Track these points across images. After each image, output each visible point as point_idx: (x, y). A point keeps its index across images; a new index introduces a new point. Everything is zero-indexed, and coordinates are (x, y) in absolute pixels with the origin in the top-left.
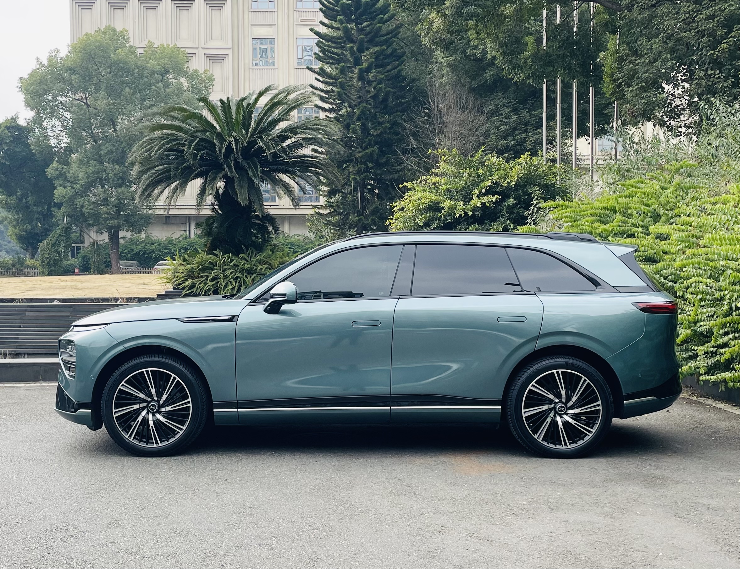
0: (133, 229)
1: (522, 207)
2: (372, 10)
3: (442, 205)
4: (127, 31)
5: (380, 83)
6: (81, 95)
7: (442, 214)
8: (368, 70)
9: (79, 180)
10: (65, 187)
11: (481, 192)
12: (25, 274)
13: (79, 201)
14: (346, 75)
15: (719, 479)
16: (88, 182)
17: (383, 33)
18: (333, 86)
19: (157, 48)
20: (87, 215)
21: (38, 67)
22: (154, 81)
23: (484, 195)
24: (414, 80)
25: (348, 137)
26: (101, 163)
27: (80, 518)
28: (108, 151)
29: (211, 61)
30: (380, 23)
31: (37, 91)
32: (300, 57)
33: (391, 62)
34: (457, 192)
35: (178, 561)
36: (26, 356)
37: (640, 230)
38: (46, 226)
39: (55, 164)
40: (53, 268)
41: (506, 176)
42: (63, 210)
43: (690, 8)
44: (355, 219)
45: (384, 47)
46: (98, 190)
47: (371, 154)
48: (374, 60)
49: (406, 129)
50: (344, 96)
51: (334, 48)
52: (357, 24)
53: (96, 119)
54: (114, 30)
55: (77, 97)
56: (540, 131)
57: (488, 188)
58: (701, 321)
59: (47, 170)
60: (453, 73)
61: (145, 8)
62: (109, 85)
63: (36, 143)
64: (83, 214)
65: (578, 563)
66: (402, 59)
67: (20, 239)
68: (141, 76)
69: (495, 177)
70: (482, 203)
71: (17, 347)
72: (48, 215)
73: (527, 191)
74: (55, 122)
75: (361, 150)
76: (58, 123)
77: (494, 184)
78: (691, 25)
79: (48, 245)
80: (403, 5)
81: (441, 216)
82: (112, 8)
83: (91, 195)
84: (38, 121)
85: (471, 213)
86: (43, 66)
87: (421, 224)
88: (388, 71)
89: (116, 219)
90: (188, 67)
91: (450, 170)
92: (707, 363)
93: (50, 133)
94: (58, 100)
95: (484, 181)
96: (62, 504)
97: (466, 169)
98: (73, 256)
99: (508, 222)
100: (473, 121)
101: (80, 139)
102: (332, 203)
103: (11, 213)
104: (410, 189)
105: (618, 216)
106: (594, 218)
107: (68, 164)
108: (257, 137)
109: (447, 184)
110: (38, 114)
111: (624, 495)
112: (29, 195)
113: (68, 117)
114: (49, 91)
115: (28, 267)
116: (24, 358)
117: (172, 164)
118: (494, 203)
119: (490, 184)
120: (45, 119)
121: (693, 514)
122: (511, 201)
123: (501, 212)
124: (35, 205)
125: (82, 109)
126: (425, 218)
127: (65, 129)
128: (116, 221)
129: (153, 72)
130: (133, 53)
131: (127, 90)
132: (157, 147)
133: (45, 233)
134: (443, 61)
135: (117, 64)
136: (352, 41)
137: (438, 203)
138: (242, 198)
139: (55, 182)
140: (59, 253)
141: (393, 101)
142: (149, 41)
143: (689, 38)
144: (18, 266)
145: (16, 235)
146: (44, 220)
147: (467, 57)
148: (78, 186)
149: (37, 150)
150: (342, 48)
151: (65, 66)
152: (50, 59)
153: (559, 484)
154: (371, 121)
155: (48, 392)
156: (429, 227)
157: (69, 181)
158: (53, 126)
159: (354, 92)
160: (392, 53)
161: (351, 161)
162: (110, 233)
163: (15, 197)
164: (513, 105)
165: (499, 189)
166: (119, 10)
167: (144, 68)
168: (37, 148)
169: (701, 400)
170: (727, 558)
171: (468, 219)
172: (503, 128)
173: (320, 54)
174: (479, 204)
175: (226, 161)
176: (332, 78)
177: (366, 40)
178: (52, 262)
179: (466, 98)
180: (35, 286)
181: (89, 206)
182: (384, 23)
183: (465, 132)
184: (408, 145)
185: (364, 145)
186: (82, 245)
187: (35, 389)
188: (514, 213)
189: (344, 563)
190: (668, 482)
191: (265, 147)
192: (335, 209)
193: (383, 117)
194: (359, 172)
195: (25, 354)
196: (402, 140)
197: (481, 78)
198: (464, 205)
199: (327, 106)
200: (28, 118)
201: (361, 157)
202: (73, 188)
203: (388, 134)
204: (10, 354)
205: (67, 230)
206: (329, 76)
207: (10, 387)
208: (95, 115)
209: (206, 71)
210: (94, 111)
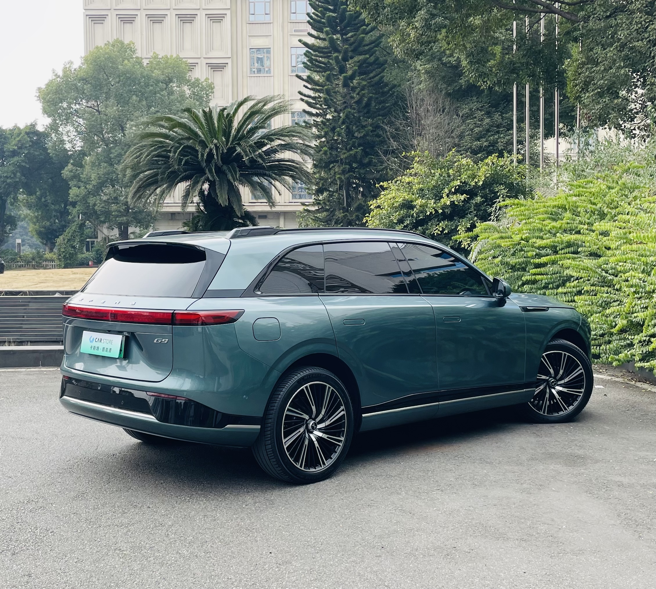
0: (141, 225)
1: (488, 205)
2: (356, 22)
3: (414, 203)
4: (134, 44)
5: (363, 89)
6: (93, 102)
7: (414, 212)
8: (352, 77)
9: (91, 181)
10: (79, 187)
11: (450, 191)
12: (43, 266)
13: (91, 200)
14: (331, 82)
15: (637, 458)
16: (100, 183)
17: (367, 43)
18: (320, 93)
19: (161, 58)
20: (99, 213)
21: (54, 77)
22: (159, 89)
23: (455, 193)
24: (394, 86)
25: (334, 140)
26: (111, 165)
27: (51, 491)
28: (118, 154)
29: (213, 70)
30: (363, 34)
31: (53, 100)
32: (294, 65)
33: (374, 70)
34: (428, 191)
35: (129, 531)
36: (29, 343)
37: (586, 227)
38: (63, 223)
39: (70, 166)
40: (69, 261)
41: (474, 176)
42: (78, 208)
43: (642, 19)
44: (340, 216)
45: (368, 56)
46: (108, 190)
47: (354, 155)
48: (357, 68)
49: (386, 132)
50: (330, 101)
51: (321, 57)
52: (342, 35)
53: (107, 125)
54: (122, 43)
55: (89, 104)
56: (512, 132)
57: (457, 187)
58: (636, 312)
59: (62, 172)
60: (430, 79)
61: (152, 22)
62: (117, 93)
63: (52, 147)
64: (95, 212)
65: (487, 534)
66: (383, 67)
67: (40, 234)
68: (147, 85)
69: (464, 177)
70: (451, 202)
71: (21, 335)
72: (64, 213)
73: (493, 190)
74: (69, 128)
75: (346, 151)
76: (72, 129)
77: (463, 184)
78: (643, 34)
79: (64, 240)
80: (376, 19)
81: (413, 214)
82: (122, 22)
83: (102, 195)
84: (54, 127)
85: (441, 211)
86: (59, 77)
87: (395, 221)
88: (370, 78)
89: (125, 216)
90: (190, 76)
91: (423, 170)
92: (642, 351)
93: (65, 138)
94: (73, 108)
95: (454, 180)
96: (37, 478)
97: (437, 169)
98: (88, 250)
99: (476, 218)
100: (449, 124)
101: (92, 143)
102: (320, 200)
103: (31, 210)
104: (386, 189)
105: (568, 215)
106: (546, 216)
107: (82, 166)
108: (236, 144)
109: (419, 183)
110: (55, 120)
111: (544, 473)
112: (48, 194)
113: (82, 123)
114: (64, 99)
115: (46, 260)
116: (27, 345)
117: (160, 168)
118: (463, 202)
119: (459, 184)
120: (61, 125)
121: (604, 490)
122: (479, 199)
123: (469, 209)
124: (53, 204)
125: (93, 116)
126: (399, 215)
127: (78, 134)
128: (125, 218)
129: (158, 81)
130: (140, 63)
131: (134, 97)
132: (146, 153)
133: (63, 228)
134: (421, 68)
135: (125, 74)
136: (337, 50)
137: (412, 201)
138: (223, 200)
139: (70, 183)
140: (74, 247)
141: (376, 106)
142: (154, 53)
143: (641, 47)
144: (37, 260)
145: (36, 231)
146: (61, 217)
147: (444, 64)
148: (91, 186)
149: (53, 154)
150: (328, 57)
151: (79, 76)
152: (65, 70)
153: (487, 462)
154: (355, 124)
155: (46, 376)
156: (403, 224)
157: (82, 182)
158: (68, 132)
159: (340, 98)
160: (374, 62)
161: (337, 162)
162: (120, 228)
163: (34, 196)
164: (486, 108)
165: (467, 188)
166: (128, 24)
167: (149, 77)
168: (54, 152)
169: (639, 384)
170: (624, 531)
171: (438, 216)
172: (477, 130)
173: (308, 63)
174: (448, 203)
175: (207, 166)
176: (319, 86)
177: (350, 49)
178: (68, 256)
179: (443, 103)
180: (47, 278)
181: (101, 204)
182: (367, 33)
183: (442, 134)
184: (389, 147)
185: (348, 147)
186: (95, 240)
187: (34, 374)
188: (481, 210)
189: (276, 533)
190: (589, 461)
191: (243, 153)
192: (322, 206)
193: (366, 121)
194: (344, 172)
195: (28, 342)
196: (383, 142)
197: (456, 84)
198: (435, 203)
199: (314, 111)
200: (45, 125)
201: (346, 158)
202: (86, 188)
203: (371, 136)
204: (14, 342)
205: (82, 226)
206: (316, 83)
207: (12, 372)
208: (106, 121)
209: (207, 79)
210: (105, 117)
